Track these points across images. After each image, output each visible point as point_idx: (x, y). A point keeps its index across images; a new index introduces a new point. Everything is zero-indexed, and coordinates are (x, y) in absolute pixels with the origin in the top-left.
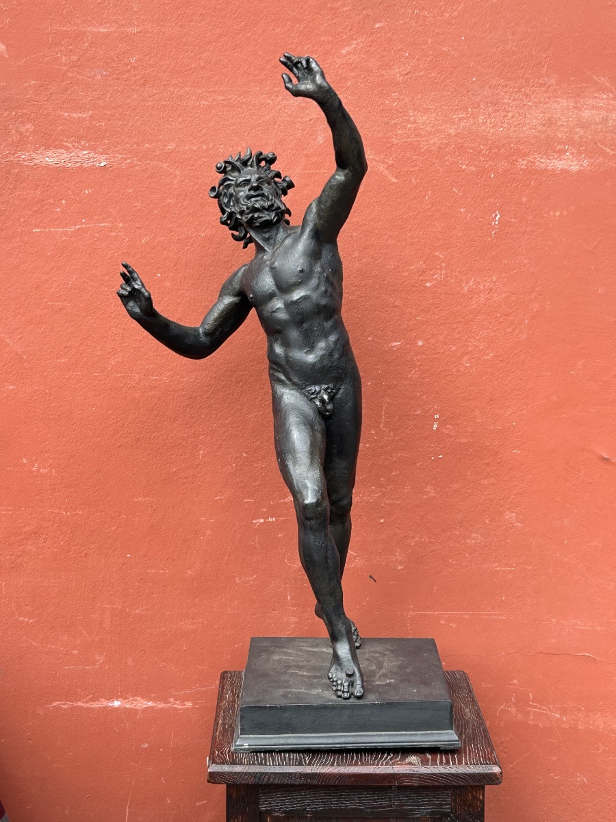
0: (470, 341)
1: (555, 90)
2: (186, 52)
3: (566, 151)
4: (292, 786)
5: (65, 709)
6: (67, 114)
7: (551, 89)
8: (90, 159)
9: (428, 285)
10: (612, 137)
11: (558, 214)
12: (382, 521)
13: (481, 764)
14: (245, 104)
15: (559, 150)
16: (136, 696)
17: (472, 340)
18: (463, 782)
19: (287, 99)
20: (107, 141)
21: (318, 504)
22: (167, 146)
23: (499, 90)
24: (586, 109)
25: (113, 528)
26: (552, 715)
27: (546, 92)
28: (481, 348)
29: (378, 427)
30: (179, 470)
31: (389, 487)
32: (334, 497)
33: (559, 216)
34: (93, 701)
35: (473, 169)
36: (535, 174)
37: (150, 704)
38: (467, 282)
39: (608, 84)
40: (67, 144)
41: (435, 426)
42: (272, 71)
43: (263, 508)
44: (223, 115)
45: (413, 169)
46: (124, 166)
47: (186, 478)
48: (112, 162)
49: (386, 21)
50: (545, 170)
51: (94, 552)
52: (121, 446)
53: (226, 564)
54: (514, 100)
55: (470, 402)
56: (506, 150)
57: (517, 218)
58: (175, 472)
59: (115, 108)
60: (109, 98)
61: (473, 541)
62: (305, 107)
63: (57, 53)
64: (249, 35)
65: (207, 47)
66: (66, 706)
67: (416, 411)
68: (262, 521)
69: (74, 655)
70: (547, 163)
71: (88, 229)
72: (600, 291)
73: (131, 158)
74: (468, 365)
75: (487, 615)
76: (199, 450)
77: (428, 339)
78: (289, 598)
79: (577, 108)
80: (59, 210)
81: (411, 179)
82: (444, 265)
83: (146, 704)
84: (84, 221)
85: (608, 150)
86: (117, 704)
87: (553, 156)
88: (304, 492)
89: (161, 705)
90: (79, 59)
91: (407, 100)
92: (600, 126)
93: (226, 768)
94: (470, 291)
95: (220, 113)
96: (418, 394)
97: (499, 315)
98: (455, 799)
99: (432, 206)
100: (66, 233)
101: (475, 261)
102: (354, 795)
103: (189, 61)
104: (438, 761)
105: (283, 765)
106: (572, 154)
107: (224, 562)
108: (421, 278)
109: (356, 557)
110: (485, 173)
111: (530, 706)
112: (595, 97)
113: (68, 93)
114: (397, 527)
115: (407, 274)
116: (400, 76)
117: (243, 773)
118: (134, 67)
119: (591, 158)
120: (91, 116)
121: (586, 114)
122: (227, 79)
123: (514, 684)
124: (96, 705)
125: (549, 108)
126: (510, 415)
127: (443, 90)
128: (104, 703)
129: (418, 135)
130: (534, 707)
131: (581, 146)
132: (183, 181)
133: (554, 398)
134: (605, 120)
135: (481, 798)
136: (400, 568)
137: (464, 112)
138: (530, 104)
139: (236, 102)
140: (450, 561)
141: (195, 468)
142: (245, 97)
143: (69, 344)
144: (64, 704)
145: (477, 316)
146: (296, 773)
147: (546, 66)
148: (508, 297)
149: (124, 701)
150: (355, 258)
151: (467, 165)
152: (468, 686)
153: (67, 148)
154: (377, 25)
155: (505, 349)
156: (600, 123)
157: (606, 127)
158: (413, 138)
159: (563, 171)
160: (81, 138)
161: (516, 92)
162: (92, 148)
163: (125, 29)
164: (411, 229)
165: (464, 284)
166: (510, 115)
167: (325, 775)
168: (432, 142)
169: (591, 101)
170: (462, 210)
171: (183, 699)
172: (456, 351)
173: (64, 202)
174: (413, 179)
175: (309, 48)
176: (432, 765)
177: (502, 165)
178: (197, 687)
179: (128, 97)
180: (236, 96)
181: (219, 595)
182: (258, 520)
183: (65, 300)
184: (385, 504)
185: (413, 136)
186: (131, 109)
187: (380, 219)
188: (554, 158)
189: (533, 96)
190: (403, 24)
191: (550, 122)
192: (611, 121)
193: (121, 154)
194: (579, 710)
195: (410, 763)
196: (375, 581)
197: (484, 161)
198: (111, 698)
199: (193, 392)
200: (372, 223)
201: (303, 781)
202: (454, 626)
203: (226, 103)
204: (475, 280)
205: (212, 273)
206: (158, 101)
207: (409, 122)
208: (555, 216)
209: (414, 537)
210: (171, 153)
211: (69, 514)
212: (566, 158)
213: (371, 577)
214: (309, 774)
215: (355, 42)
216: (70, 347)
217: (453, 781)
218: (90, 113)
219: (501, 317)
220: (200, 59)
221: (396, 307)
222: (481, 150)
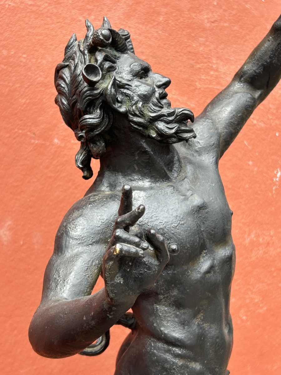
17: (249, 293)
28: (256, 301)
35: (262, 125)
38: (249, 235)
44: (29, 21)
91: (212, 47)
94: (252, 243)
95: (27, 19)
97: (273, 269)
101: (258, 214)
110: (272, 131)
116: (208, 22)
139: (46, 10)
142: (55, 8)
145: (255, 268)
151: (258, 121)
155: (276, 304)
165: (246, 236)
170: (250, 163)
180: (46, 5)
203: (34, 8)
204: (255, 234)
207: (211, 68)
219: (275, 271)
222: (270, 108)
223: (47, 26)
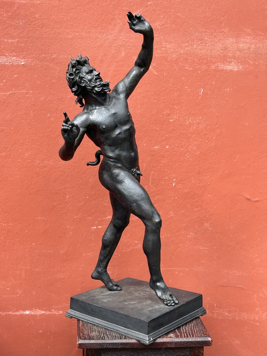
0: (189, 146)
1: (227, 34)
2: (62, 13)
3: (232, 62)
4: (117, 349)
5: (3, 315)
6: (6, 40)
7: (226, 34)
8: (17, 61)
9: (171, 121)
10: (252, 56)
11: (228, 90)
13: (203, 337)
14: (89, 37)
15: (229, 61)
16: (37, 309)
17: (190, 146)
18: (194, 345)
19: (108, 36)
20: (25, 53)
22: (53, 56)
23: (203, 34)
24: (241, 43)
25: (27, 232)
26: (224, 314)
27: (223, 35)
28: (194, 149)
29: (148, 185)
30: (57, 205)
33: (229, 90)
34: (16, 311)
35: (191, 69)
36: (218, 72)
37: (43, 312)
38: (188, 120)
39: (251, 32)
40: (6, 54)
41: (174, 184)
42: (101, 23)
43: (96, 222)
44: (78, 42)
45: (164, 69)
46: (33, 65)
47: (61, 208)
48: (27, 63)
49: (153, 2)
50: (223, 70)
51: (17, 243)
52: (30, 193)
53: (79, 247)
54: (209, 38)
55: (189, 174)
56: (206, 61)
57: (210, 91)
58: (55, 206)
59: (29, 38)
60: (26, 33)
61: (190, 236)
62: (116, 39)
63: (2, 12)
64: (91, 6)
65: (72, 11)
66: (4, 314)
67: (165, 177)
68: (95, 228)
69: (8, 290)
70: (224, 67)
71: (16, 93)
72: (246, 124)
73: (36, 61)
74: (188, 157)
75: (196, 269)
76: (67, 196)
77: (171, 145)
79: (237, 43)
80: (2, 84)
81: (163, 73)
82: (178, 112)
83: (41, 312)
84: (14, 89)
85: (250, 62)
86: (27, 312)
87: (226, 63)
89: (48, 313)
90: (12, 15)
91: (162, 37)
92: (247, 51)
93: (87, 342)
94: (190, 123)
95: (77, 41)
96: (166, 170)
97: (202, 135)
98: (191, 353)
99: (173, 86)
100: (5, 95)
101: (192, 110)
102: (145, 352)
103: (63, 17)
104: (183, 336)
105: (113, 339)
106: (235, 63)
107: (78, 247)
108: (168, 118)
109: (138, 244)
110: (196, 71)
111: (215, 310)
112: (245, 38)
113: (7, 30)
115: (161, 116)
116: (159, 26)
117: (94, 343)
118: (38, 19)
119: (243, 65)
120: (17, 41)
121: (241, 45)
122: (81, 26)
123: (208, 300)
124: (18, 313)
125: (225, 42)
126: (207, 179)
127: (178, 33)
128: (21, 312)
129: (167, 53)
130: (216, 310)
131: (239, 60)
132: (60, 72)
133: (226, 172)
134: (249, 48)
135: (202, 352)
137: (187, 43)
138: (217, 40)
139: (85, 36)
140: (180, 245)
141: (65, 203)
142: (88, 34)
143: (6, 146)
144: (3, 313)
145: (192, 135)
146: (119, 343)
147: (223, 23)
148: (206, 126)
149: (31, 311)
150: (138, 108)
151: (189, 67)
153: (6, 56)
154: (149, 3)
155: (205, 150)
156: (247, 50)
157: (249, 51)
158: (165, 54)
159: (231, 71)
160: (13, 51)
161: (210, 35)
162: (17, 56)
163: (34, 2)
164: (163, 96)
165: (187, 121)
166: (208, 45)
167: (132, 344)
168: (173, 56)
169: (243, 40)
170: (186, 87)
171: (58, 310)
172: (183, 150)
173: (4, 81)
174: (165, 73)
175: (118, 13)
176: (180, 337)
177: (204, 67)
178: (65, 304)
179: (35, 33)
180: (85, 34)
181: (75, 262)
182: (94, 227)
183: (5, 126)
185: (165, 53)
186: (36, 38)
187: (150, 91)
188: (227, 65)
189: (218, 37)
190: (160, 3)
191: (225, 49)
192: (252, 49)
193: (31, 59)
194: (236, 311)
195: (170, 337)
197: (196, 65)
198: (24, 310)
199: (64, 169)
200: (146, 92)
201: (122, 347)
202: (182, 274)
203: (80, 36)
204: (191, 119)
205: (73, 114)
206: (48, 35)
207: (163, 47)
208: (227, 90)
209: (164, 235)
210: (54, 59)
211: (6, 225)
212: (232, 65)
214: (125, 343)
215: (139, 10)
216: (7, 147)
217: (190, 345)
218: (17, 40)
219: (203, 135)
220: (68, 16)
221: (156, 130)
222: (195, 60)
223: (86, 43)
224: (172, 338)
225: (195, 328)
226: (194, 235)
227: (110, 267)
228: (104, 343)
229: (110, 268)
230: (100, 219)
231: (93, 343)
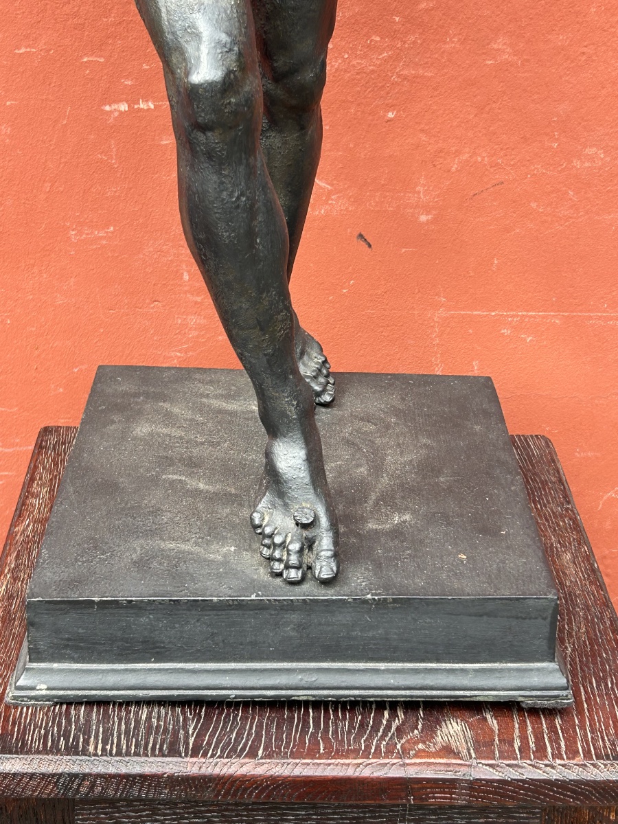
12: (391, 115)
21: (228, 85)
31: (412, 38)
32: (281, 62)
43: (127, 77)
53: (46, 200)
61: (587, 164)
68: (124, 107)
75: (599, 318)
78: (186, 277)
88: (190, 50)
104: (517, 744)
107: (43, 196)
109: (330, 193)
114: (422, 131)
117: (23, 775)
136: (423, 218)
140: (534, 205)
152: (560, 480)
167: (234, 782)
176: (502, 757)
181: (33, 265)
182: (115, 106)
184: (399, 76)
195: (448, 751)
196: (370, 246)
202: (529, 339)
209: (458, 153)
213: (361, 236)
224: (457, 755)
225: (584, 678)
226: (608, 159)
227: (198, 295)
228: (76, 775)
229: (196, 303)
230: (145, 66)
231: (14, 774)
